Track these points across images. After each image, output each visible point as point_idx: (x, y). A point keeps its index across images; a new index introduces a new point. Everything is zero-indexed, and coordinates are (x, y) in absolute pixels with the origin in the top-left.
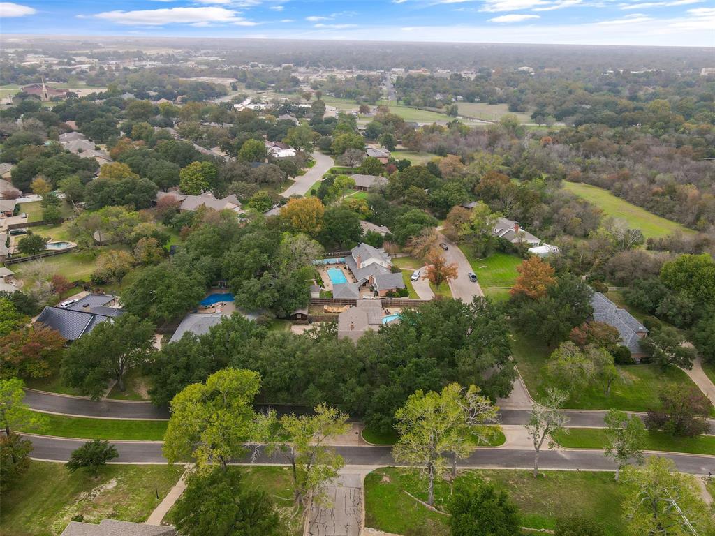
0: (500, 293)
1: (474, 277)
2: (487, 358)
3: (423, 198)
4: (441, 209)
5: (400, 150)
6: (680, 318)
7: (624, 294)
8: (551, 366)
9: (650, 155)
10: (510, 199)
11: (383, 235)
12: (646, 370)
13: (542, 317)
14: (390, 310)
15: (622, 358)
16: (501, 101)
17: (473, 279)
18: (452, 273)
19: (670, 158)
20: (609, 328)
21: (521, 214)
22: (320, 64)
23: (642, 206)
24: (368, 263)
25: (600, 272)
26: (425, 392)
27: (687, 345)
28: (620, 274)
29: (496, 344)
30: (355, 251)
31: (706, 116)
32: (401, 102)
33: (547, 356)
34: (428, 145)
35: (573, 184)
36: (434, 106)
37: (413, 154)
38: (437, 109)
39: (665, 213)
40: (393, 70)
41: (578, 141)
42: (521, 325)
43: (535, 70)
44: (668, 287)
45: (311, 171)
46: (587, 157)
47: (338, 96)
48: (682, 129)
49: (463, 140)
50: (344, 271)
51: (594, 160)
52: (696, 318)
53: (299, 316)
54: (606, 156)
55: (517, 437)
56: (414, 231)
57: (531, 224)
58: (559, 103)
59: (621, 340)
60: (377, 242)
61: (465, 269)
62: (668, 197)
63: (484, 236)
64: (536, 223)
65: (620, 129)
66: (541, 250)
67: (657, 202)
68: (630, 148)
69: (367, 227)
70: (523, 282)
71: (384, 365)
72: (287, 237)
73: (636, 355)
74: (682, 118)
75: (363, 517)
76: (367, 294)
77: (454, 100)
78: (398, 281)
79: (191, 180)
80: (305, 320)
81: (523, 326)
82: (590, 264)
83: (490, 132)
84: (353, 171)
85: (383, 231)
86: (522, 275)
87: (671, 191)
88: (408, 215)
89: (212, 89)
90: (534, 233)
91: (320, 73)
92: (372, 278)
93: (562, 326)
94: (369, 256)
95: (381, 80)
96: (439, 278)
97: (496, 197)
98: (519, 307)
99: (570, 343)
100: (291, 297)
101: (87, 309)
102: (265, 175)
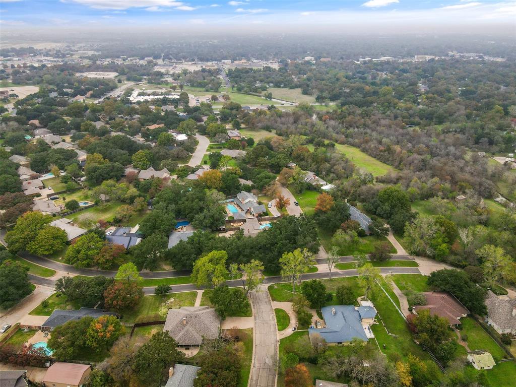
0: (310, 210)
1: (297, 203)
2: (308, 239)
3: (267, 164)
4: (277, 168)
5: (244, 128)
6: (385, 215)
7: (364, 206)
8: (333, 240)
9: (380, 125)
10: (310, 161)
11: (250, 185)
12: (371, 238)
13: (329, 220)
14: (262, 223)
15: (361, 234)
16: (297, 87)
17: (297, 204)
18: (287, 203)
19: (390, 127)
20: (356, 222)
21: (316, 168)
22: (171, 57)
23: (375, 157)
24: (247, 201)
25: (353, 196)
26: (288, 252)
27: (386, 226)
28: (362, 197)
29: (311, 233)
30: (239, 196)
31: (411, 98)
32: (235, 89)
33: (332, 236)
34: (260, 125)
35: (341, 145)
36: (256, 92)
38: (258, 94)
39: (385, 161)
40: (223, 61)
41: (343, 118)
42: (320, 224)
43: (316, 59)
44: (381, 201)
45: (198, 147)
46: (347, 128)
47: (192, 86)
48: (397, 107)
49: (278, 119)
50: (235, 206)
51: (351, 130)
52: (391, 214)
53: (222, 229)
54: (358, 127)
55: (322, 268)
56: (266, 183)
57: (321, 173)
58: (331, 89)
59: (361, 227)
60: (248, 189)
61: (293, 200)
62: (387, 152)
63: (300, 183)
64: (324, 173)
65: (365, 108)
66: (327, 187)
67: (382, 155)
68: (370, 122)
69: (243, 182)
70: (320, 205)
71: (269, 245)
72: (207, 191)
73: (367, 232)
74: (397, 100)
75: (270, 299)
76: (249, 216)
77: (268, 86)
78: (263, 209)
79: (140, 161)
80: (225, 231)
81: (321, 224)
82: (349, 193)
83: (294, 114)
84: (222, 146)
85: (249, 183)
86: (319, 202)
87: (389, 150)
88: (262, 175)
89: (108, 85)
90: (323, 178)
91: (174, 65)
92: (250, 208)
93: (337, 223)
94: (247, 197)
95: (218, 71)
96: (281, 205)
97: (303, 159)
98: (319, 216)
99: (340, 230)
100: (217, 221)
101: (125, 235)
102: (178, 154)
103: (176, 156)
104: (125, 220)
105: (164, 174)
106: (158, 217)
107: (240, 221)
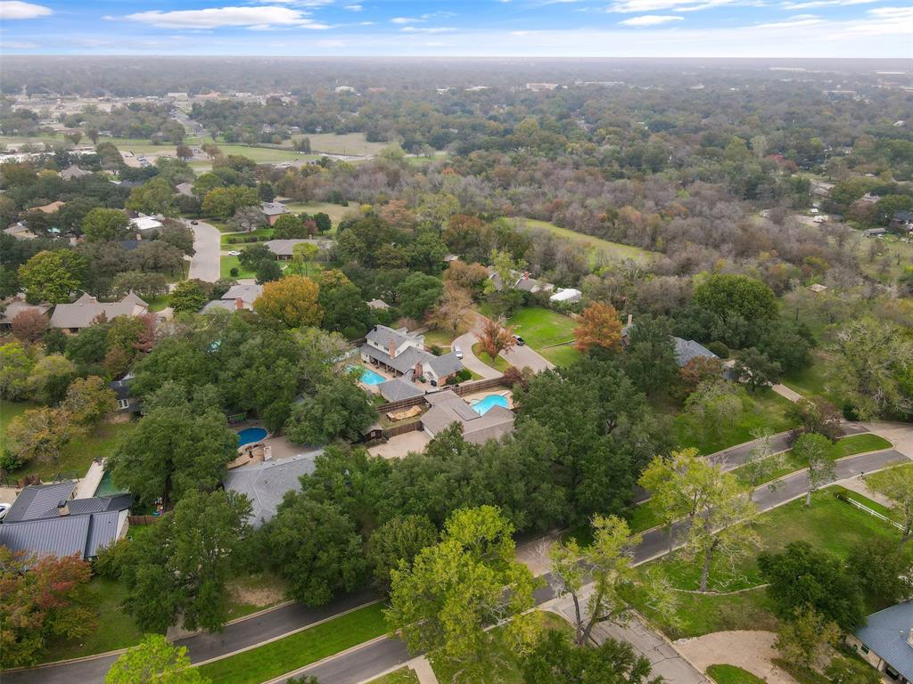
9: (561, 179)
16: (350, 130)
17: (521, 342)
19: (582, 180)
22: (46, 89)
23: (593, 235)
24: (402, 348)
30: (373, 339)
34: (319, 192)
36: (270, 142)
37: (302, 205)
38: (275, 146)
43: (358, 90)
50: (370, 366)
53: (373, 435)
54: (522, 185)
56: (432, 299)
60: (390, 320)
66: (563, 296)
67: (609, 228)
70: (591, 334)
72: (299, 335)
75: (660, 633)
77: (290, 132)
79: (49, 280)
80: (382, 437)
84: (257, 237)
87: (615, 215)
91: (58, 103)
92: (419, 366)
94: (402, 340)
95: (166, 110)
100: (357, 412)
101: (65, 510)
102: (156, 258)
103: (151, 262)
104: (44, 458)
105: (132, 308)
106: (176, 428)
107: (408, 404)
